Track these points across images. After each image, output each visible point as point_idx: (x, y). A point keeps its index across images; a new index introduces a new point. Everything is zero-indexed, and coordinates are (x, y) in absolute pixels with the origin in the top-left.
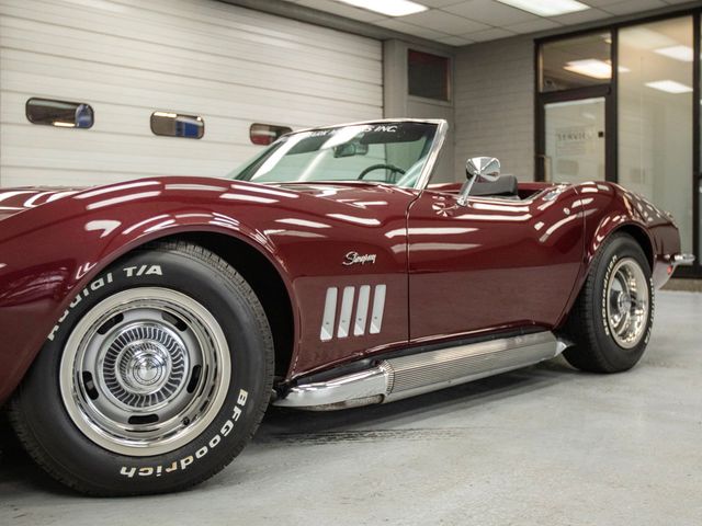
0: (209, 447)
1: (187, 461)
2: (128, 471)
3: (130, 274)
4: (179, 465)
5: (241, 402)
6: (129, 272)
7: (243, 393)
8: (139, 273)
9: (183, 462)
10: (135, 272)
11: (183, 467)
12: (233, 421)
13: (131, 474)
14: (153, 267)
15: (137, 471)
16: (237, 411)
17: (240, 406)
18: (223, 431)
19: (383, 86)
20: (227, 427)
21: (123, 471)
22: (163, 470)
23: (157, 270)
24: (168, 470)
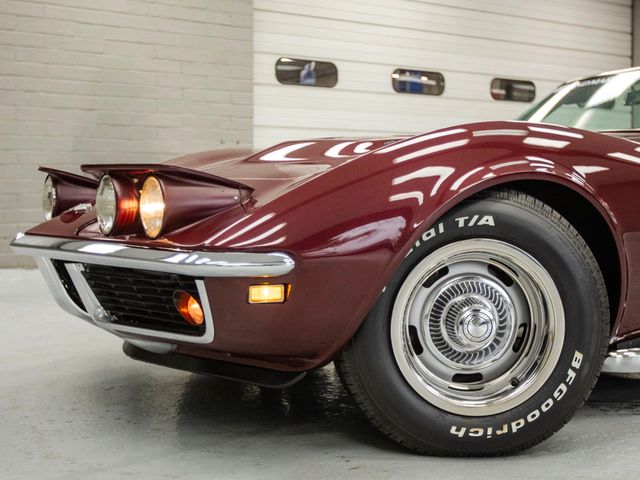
0: (541, 411)
1: (518, 424)
2: (458, 430)
3: (461, 224)
4: (510, 428)
5: (576, 365)
6: (461, 222)
7: (578, 355)
8: (471, 224)
9: (513, 424)
10: (467, 222)
11: (514, 430)
12: (567, 384)
13: (461, 434)
14: (486, 218)
15: (467, 432)
16: (572, 374)
17: (574, 369)
18: (556, 394)
19: (632, 34)
20: (561, 391)
21: (453, 430)
22: (494, 432)
23: (489, 220)
24: (499, 432)
